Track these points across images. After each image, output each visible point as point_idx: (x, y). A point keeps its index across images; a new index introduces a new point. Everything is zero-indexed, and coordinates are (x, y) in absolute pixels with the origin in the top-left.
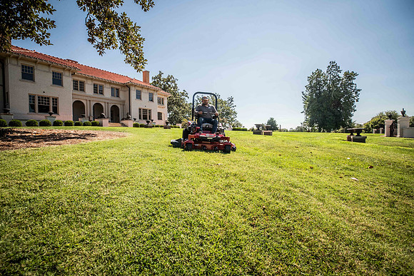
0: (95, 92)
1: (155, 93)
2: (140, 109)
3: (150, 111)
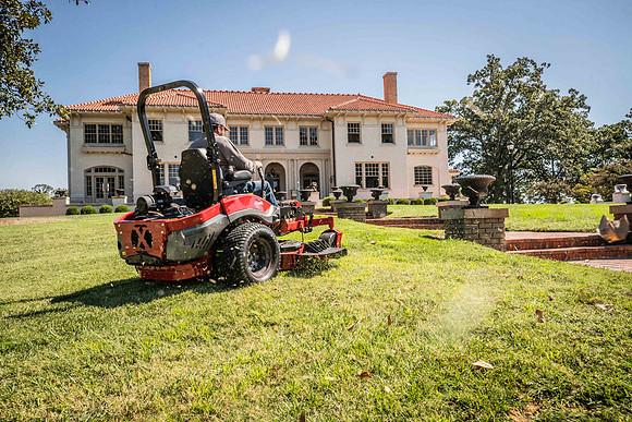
0: (269, 141)
1: (400, 122)
2: (358, 166)
3: (386, 166)
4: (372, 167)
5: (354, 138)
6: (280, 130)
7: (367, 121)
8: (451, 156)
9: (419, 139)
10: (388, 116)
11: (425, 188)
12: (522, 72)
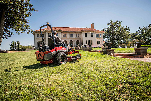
0: (70, 37)
1: (94, 33)
2: (87, 41)
3: (92, 41)
4: (89, 41)
5: (86, 36)
6: (72, 34)
7: (88, 33)
8: (104, 39)
9: (98, 36)
10: (92, 32)
11: (99, 45)
12: (117, 23)
